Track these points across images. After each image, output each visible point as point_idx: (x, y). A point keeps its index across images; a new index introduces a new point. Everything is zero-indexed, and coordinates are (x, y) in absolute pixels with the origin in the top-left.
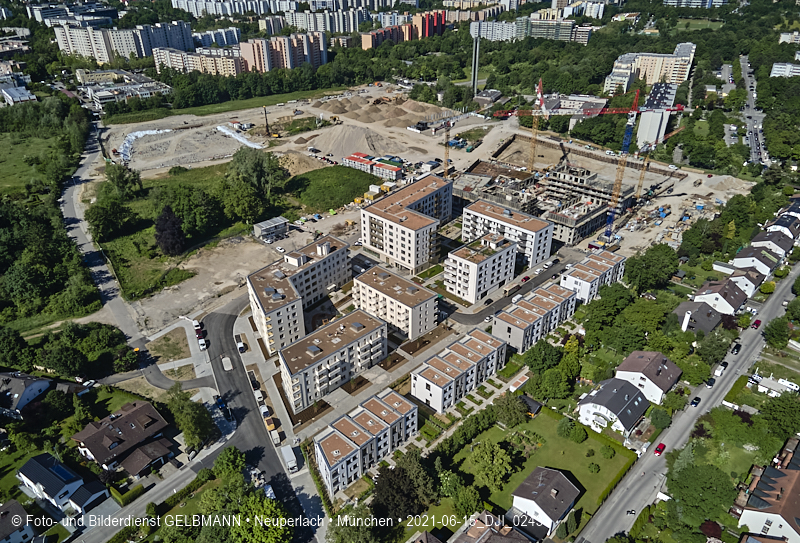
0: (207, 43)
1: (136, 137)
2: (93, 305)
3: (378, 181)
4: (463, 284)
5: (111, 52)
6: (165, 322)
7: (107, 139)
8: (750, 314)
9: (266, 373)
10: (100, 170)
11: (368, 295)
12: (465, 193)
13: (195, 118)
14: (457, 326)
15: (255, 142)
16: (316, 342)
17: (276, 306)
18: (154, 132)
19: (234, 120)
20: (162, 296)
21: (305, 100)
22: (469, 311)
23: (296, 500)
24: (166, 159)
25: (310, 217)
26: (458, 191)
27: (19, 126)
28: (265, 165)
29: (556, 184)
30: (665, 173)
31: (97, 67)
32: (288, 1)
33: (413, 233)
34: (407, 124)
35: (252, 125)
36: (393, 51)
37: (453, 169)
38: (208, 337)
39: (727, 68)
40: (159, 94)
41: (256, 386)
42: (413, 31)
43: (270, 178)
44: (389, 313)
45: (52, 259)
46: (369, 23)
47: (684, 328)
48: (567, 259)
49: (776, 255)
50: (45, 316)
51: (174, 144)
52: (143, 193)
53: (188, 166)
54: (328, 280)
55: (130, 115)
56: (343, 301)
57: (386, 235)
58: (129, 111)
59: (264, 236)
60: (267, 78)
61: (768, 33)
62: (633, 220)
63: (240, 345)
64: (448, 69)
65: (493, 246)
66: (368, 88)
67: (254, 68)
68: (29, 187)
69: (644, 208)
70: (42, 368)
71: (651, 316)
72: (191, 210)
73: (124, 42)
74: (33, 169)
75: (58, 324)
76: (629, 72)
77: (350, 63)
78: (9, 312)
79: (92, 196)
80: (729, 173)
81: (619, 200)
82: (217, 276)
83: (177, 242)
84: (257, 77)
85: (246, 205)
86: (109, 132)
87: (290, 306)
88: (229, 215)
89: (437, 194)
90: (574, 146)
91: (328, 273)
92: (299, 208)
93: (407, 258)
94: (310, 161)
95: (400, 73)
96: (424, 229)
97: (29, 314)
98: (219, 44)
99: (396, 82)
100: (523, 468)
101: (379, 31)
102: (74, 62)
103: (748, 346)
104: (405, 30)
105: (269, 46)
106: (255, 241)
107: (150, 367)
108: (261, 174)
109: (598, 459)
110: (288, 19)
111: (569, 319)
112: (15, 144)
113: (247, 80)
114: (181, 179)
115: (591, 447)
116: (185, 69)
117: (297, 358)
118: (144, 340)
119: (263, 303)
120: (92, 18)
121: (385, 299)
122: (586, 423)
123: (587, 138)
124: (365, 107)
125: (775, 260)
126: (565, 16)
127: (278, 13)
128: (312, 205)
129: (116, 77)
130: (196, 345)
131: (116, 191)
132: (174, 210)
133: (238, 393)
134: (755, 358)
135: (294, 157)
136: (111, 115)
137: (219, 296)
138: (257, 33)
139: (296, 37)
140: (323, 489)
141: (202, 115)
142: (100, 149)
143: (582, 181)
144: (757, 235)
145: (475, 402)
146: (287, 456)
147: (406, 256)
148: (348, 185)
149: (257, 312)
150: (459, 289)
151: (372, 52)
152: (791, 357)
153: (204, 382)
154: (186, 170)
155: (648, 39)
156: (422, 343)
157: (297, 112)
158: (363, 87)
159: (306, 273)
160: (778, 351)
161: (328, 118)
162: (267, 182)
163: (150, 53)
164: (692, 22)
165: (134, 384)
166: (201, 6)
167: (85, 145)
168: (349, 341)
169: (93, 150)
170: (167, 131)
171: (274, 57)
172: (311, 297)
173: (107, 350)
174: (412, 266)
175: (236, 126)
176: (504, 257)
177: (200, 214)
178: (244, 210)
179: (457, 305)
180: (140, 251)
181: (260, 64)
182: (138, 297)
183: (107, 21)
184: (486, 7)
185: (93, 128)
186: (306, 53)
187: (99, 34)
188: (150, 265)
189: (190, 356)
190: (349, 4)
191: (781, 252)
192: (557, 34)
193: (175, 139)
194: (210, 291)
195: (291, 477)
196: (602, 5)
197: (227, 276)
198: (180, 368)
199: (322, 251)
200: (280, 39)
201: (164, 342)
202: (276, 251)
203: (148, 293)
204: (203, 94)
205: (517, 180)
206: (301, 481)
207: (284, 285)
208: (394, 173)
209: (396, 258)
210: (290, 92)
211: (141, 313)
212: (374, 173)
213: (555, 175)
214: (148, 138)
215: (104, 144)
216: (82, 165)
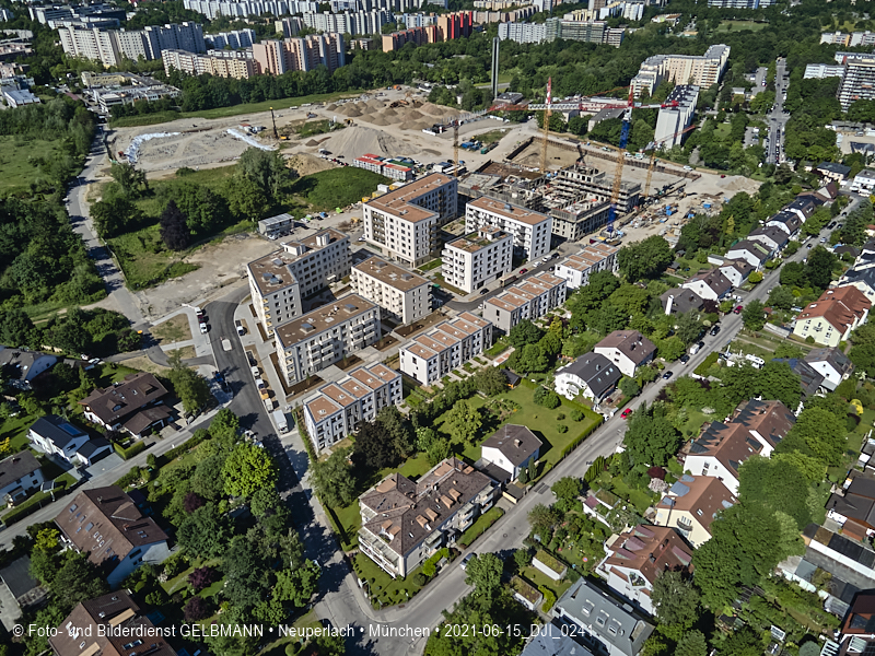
0: (220, 45)
1: (144, 140)
2: (98, 294)
3: (387, 181)
4: (460, 274)
5: (118, 55)
6: (168, 309)
7: (114, 141)
8: (734, 301)
9: (263, 352)
10: (106, 171)
11: (365, 282)
12: (473, 192)
13: (204, 121)
14: (451, 313)
15: (265, 144)
16: (310, 320)
17: (273, 290)
18: (162, 135)
19: (244, 123)
20: (165, 287)
21: (320, 104)
22: (465, 300)
23: (285, 455)
24: (173, 161)
25: (316, 215)
26: (465, 190)
27: (24, 128)
28: (272, 164)
29: (565, 182)
30: (679, 174)
31: (104, 70)
32: (308, 1)
33: (412, 225)
34: (423, 126)
35: (263, 128)
36: (415, 53)
37: (464, 170)
38: (209, 322)
39: (762, 71)
40: (168, 97)
41: (254, 363)
42: (437, 33)
43: (276, 177)
44: (385, 299)
45: (58, 250)
46: (392, 24)
47: (668, 312)
48: (567, 253)
49: (768, 248)
50: (51, 304)
51: (182, 147)
52: (149, 193)
53: (195, 168)
54: (328, 270)
55: (136, 118)
56: (343, 290)
57: (387, 228)
58: (137, 113)
59: (269, 233)
60: (280, 81)
61: (811, 33)
62: (639, 218)
63: (240, 328)
64: (471, 71)
65: (489, 237)
66: (386, 92)
67: (268, 70)
68: (33, 187)
69: (652, 207)
70: (49, 348)
71: (634, 299)
72: (197, 206)
73: (132, 44)
74: (38, 170)
75: (64, 311)
76: (655, 74)
77: (369, 65)
78: (16, 300)
79: (98, 195)
80: (742, 173)
81: (624, 197)
82: (220, 269)
83: (182, 237)
84: (270, 79)
85: (251, 202)
86: (115, 134)
87: (286, 290)
88: (235, 213)
89: (441, 191)
90: (591, 148)
91: (327, 263)
92: (306, 207)
93: (407, 251)
94: (319, 162)
95: (421, 76)
96: (424, 222)
97: (35, 302)
98: (233, 46)
99: (417, 86)
100: (497, 429)
101: (401, 33)
102: (80, 65)
103: (726, 329)
104: (430, 31)
105: (283, 47)
106: (259, 237)
107: (153, 348)
108: (268, 173)
109: (568, 422)
110: (307, 20)
111: (560, 306)
112: (19, 146)
113: (260, 82)
114: (188, 179)
115: (563, 412)
116: (195, 71)
117: (290, 335)
118: (148, 325)
119: (261, 287)
120: (98, 19)
121: (380, 286)
122: (560, 393)
123: (604, 139)
124: (382, 110)
125: (766, 252)
126: (602, 17)
127: (296, 15)
128: (319, 204)
129: (123, 79)
130: (197, 329)
131: (122, 191)
132: (179, 206)
133: (236, 369)
134: (732, 337)
135: (303, 159)
136: (117, 117)
137: (222, 286)
138: (272, 34)
139: (312, 39)
140: (310, 446)
141: (212, 118)
142: (106, 151)
143: (589, 180)
144: (755, 230)
145: (460, 376)
146: (278, 420)
147: (406, 249)
148: (358, 184)
149: (256, 296)
150: (456, 279)
151: (393, 55)
152: (765, 338)
153: (204, 360)
154: (194, 171)
155: (685, 41)
156: (416, 327)
157: (310, 115)
158: (381, 90)
159: (305, 262)
160: (753, 332)
161: (341, 121)
162: (274, 181)
163: (158, 55)
164: (734, 23)
165: (138, 362)
166: (215, 6)
167: (91, 147)
168: (341, 320)
169: (99, 152)
170: (176, 133)
171: (288, 58)
172: (311, 286)
173: (111, 332)
174: (412, 259)
175: (247, 129)
176: (500, 248)
177: (205, 210)
178: (249, 207)
179: (454, 294)
180: (144, 246)
181: (274, 66)
182: (143, 287)
183: (114, 22)
184: (518, 8)
185: (99, 131)
186: (322, 55)
187: (106, 35)
188: (155, 259)
189: (191, 338)
190: (374, 5)
191: (773, 245)
192: (588, 36)
193: (183, 142)
194: (213, 282)
195: (281, 437)
196: (642, 6)
197: (231, 269)
198: (181, 349)
199: (321, 242)
200: (295, 40)
201: (166, 326)
202: (280, 246)
203: (152, 284)
204: (212, 97)
205: (527, 180)
206: (291, 440)
207: (283, 272)
208: (404, 173)
209: (397, 252)
210: (305, 95)
211: (145, 301)
212: (385, 174)
213: (563, 174)
214: (155, 141)
215: (110, 146)
216: (87, 167)
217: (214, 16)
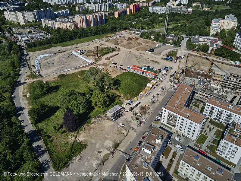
0: (59, 16)
1: (40, 57)
5: (25, 20)
7: (29, 59)
10: (29, 77)
13: (62, 48)
15: (89, 59)
18: (47, 55)
22: (237, 171)
31: (20, 25)
35: (85, 51)
40: (47, 38)
46: (113, 7)
51: (56, 60)
55: (37, 48)
57: (178, 122)
58: (36, 46)
66: (122, 33)
67: (80, 26)
73: (30, 16)
76: (219, 26)
79: (28, 92)
92: (120, 96)
94: (116, 70)
98: (63, 16)
102: (12, 25)
104: (128, 10)
105: (86, 18)
106: (108, 119)
110: (86, 6)
113: (79, 31)
120: (16, 6)
123: (219, 55)
129: (28, 30)
135: (110, 69)
136: (29, 48)
137: (104, 163)
138: (75, 11)
139: (95, 14)
141: (64, 46)
142: (27, 65)
147: (190, 133)
157: (101, 44)
158: (120, 32)
163: (40, 20)
169: (24, 66)
170: (52, 54)
171: (87, 22)
174: (194, 139)
175: (79, 52)
179: (229, 166)
181: (83, 25)
182: (62, 168)
183: (21, 9)
185: (23, 54)
186: (98, 20)
187: (21, 13)
192: (181, 11)
193: (56, 58)
194: (97, 159)
199: (159, 141)
200: (89, 15)
202: (120, 126)
208: (154, 76)
209: (183, 133)
210: (95, 35)
211: (65, 180)
212: (144, 75)
213: (228, 78)
214: (45, 58)
215: (28, 62)
216: (20, 74)
217: (53, 4)
